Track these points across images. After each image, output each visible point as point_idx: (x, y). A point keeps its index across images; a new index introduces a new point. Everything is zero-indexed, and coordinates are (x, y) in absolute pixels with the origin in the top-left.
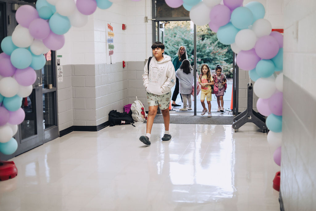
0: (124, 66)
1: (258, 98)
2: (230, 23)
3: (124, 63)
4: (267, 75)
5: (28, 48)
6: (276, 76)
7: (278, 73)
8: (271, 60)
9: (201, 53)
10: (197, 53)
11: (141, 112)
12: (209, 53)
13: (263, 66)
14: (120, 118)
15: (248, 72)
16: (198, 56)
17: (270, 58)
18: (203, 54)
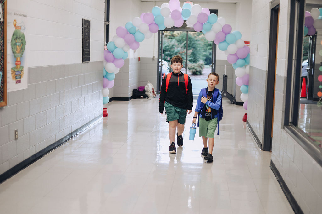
0: (139, 60)
1: (236, 77)
2: (225, 41)
3: (139, 58)
4: (241, 66)
5: (122, 48)
6: (245, 67)
7: (247, 65)
8: (244, 59)
9: (170, 53)
10: (167, 53)
11: (153, 91)
12: (177, 53)
13: (240, 62)
14: (140, 94)
15: (232, 64)
16: (167, 55)
17: (243, 58)
18: (172, 53)
